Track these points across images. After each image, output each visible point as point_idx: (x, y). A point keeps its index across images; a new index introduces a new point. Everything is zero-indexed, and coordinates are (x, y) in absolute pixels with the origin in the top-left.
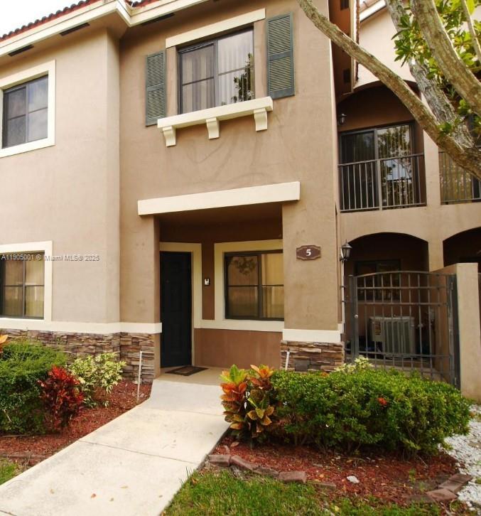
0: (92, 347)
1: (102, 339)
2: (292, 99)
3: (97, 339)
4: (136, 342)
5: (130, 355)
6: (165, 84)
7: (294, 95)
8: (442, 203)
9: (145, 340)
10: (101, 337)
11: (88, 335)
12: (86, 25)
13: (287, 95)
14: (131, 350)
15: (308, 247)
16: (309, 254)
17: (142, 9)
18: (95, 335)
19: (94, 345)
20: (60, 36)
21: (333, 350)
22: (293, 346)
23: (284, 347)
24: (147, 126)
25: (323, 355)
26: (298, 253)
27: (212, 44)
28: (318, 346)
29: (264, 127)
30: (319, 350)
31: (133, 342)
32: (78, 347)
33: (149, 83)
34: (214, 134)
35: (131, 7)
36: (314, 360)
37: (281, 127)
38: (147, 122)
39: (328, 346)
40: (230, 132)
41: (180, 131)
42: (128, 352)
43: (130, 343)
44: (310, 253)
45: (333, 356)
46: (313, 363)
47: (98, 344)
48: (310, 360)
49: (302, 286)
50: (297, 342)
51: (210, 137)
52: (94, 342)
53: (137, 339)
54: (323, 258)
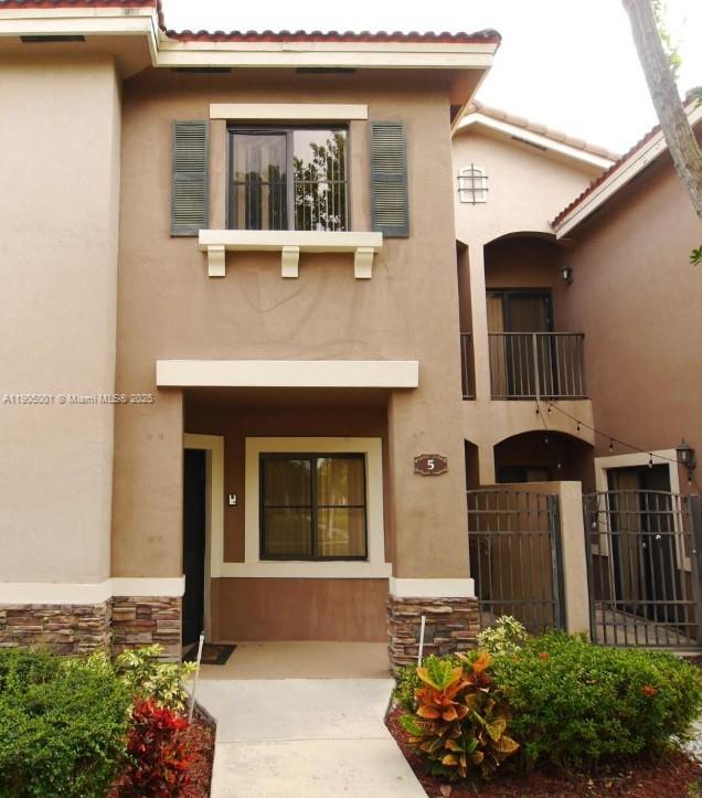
0: (67, 632)
1: (91, 615)
2: (405, 241)
3: (78, 615)
4: (145, 613)
5: (131, 639)
6: (208, 176)
7: (407, 238)
8: (493, 399)
9: (165, 608)
10: (89, 610)
11: (59, 607)
12: (80, 38)
13: (399, 234)
14: (133, 629)
15: (431, 457)
16: (430, 466)
17: (180, 45)
18: (74, 607)
19: (74, 628)
20: (20, 42)
21: (467, 607)
22: (411, 605)
23: (399, 607)
24: (173, 237)
25: (454, 616)
26: (416, 465)
27: (285, 134)
28: (447, 603)
29: (368, 274)
30: (448, 609)
31: (137, 614)
32: (33, 634)
33: (179, 166)
34: (290, 270)
35: (164, 37)
36: (443, 624)
37: (390, 279)
38: (172, 229)
39: (461, 603)
40: (315, 273)
41: (233, 256)
42: (127, 633)
43: (132, 616)
44: (433, 466)
45: (468, 616)
46: (442, 628)
47: (83, 624)
48: (435, 624)
49: (422, 514)
50: (417, 599)
51: (284, 274)
52: (72, 620)
53: (149, 607)
54: (450, 473)
